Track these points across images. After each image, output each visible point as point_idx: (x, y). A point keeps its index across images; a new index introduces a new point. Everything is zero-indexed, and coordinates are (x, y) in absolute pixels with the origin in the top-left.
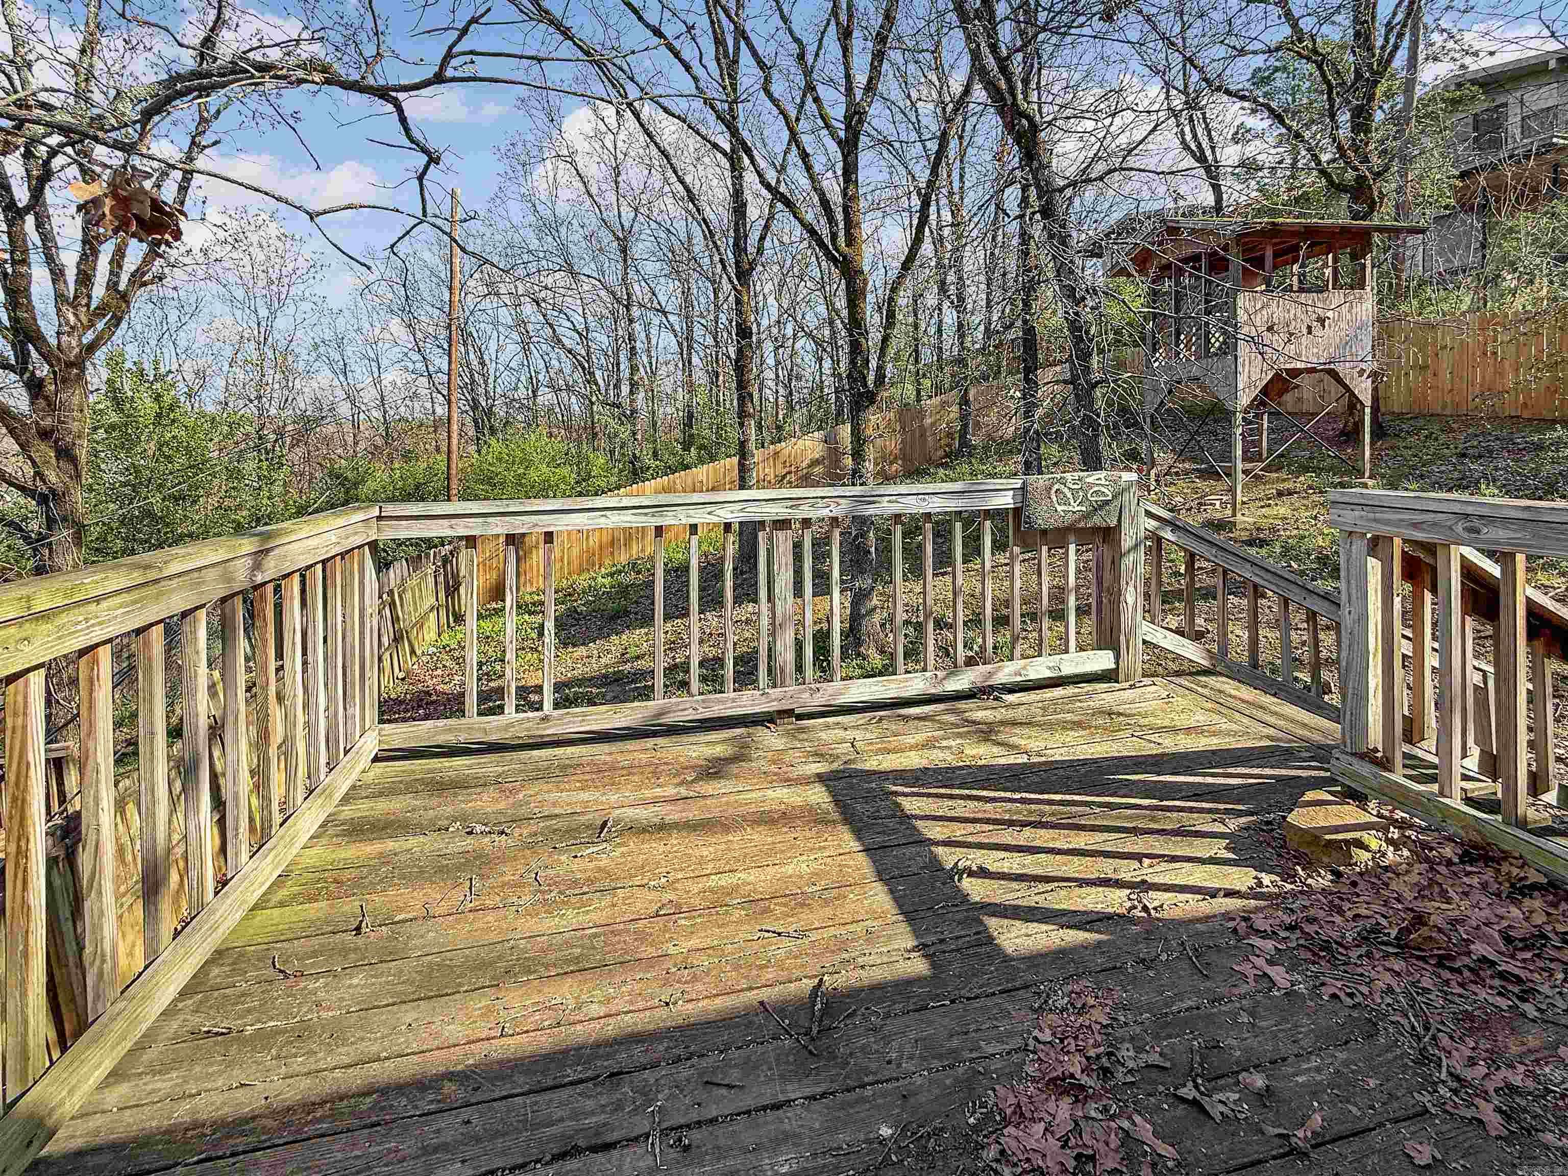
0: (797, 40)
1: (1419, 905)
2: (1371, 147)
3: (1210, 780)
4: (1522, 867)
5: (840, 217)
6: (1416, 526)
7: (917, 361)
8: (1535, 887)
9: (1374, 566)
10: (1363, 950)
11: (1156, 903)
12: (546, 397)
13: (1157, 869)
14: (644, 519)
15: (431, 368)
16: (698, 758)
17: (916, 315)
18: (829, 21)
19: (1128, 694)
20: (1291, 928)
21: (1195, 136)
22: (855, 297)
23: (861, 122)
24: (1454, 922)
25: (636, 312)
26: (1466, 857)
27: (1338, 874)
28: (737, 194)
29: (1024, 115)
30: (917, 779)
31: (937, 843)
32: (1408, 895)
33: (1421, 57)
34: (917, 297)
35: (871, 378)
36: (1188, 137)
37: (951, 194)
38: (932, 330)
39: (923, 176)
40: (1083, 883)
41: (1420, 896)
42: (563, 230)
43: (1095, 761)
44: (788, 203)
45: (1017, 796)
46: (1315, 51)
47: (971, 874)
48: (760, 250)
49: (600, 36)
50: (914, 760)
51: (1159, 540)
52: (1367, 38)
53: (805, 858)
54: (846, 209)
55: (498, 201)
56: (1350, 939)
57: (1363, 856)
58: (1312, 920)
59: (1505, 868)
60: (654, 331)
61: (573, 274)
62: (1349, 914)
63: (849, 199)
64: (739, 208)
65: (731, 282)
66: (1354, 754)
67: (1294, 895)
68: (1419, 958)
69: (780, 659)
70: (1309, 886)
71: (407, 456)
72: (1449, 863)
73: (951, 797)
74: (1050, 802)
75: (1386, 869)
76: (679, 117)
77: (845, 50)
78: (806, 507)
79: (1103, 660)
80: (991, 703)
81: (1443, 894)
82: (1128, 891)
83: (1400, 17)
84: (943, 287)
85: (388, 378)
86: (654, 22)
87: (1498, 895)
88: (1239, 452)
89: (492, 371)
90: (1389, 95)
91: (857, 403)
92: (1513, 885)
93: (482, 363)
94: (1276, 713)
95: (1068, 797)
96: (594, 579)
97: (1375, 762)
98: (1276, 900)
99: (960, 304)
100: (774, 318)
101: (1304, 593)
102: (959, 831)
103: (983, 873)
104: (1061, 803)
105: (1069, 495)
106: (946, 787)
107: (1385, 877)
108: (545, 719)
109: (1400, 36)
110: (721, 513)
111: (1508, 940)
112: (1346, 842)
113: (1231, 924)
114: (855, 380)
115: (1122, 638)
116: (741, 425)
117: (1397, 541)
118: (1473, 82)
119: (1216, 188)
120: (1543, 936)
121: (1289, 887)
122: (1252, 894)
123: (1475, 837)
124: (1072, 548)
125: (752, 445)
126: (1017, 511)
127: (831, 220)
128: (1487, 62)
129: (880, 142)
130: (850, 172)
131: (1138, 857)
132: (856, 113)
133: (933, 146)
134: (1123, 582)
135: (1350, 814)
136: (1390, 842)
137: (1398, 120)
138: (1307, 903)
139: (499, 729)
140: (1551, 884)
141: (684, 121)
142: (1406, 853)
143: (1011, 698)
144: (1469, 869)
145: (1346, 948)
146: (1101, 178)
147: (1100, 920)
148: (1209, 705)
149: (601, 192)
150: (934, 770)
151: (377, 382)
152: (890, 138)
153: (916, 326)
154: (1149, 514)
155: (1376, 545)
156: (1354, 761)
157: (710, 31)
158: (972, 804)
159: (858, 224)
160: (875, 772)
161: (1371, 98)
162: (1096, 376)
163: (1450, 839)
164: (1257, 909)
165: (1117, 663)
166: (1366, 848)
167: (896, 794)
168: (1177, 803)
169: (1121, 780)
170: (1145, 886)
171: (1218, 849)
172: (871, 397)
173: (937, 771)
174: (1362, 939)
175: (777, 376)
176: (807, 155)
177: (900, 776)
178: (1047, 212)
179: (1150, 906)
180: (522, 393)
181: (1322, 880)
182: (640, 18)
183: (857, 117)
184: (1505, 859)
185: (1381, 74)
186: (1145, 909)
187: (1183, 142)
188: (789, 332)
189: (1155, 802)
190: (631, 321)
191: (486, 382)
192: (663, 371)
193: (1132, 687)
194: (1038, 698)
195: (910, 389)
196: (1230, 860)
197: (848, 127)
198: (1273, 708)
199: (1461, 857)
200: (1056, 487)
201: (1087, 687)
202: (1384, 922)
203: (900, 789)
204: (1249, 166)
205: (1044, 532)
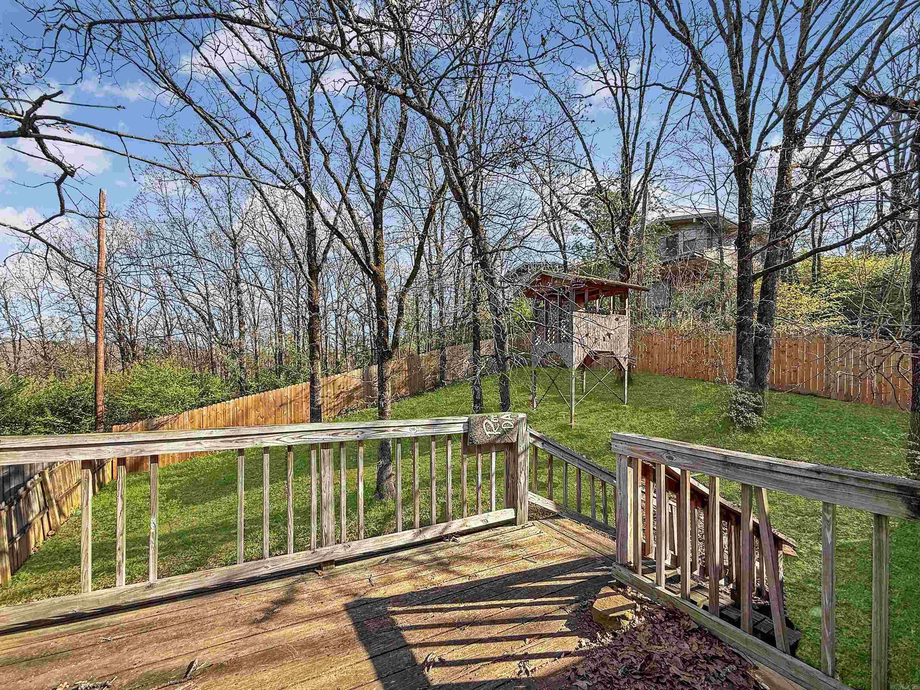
0: (347, 140)
1: (648, 648)
2: (629, 247)
3: (558, 583)
4: (688, 621)
5: (371, 249)
6: (648, 454)
7: (418, 331)
8: (693, 631)
9: (630, 471)
10: (626, 680)
11: (532, 667)
12: (178, 335)
13: (533, 644)
14: (229, 444)
15: (84, 309)
16: (267, 602)
17: (417, 305)
18: (366, 133)
19: (521, 532)
20: (594, 671)
21: (555, 229)
22: (381, 295)
23: (384, 194)
24: (663, 656)
25: (243, 286)
26: (667, 618)
27: (615, 634)
28: (310, 223)
29: (471, 210)
30: (407, 600)
31: (416, 646)
32: (644, 643)
33: (647, 208)
34: (418, 296)
35: (390, 341)
36: (552, 229)
37: (436, 241)
38: (426, 315)
39: (421, 229)
40: (495, 660)
41: (650, 643)
42: (190, 228)
43: (503, 577)
44: (340, 236)
45: (462, 605)
46: (606, 198)
47: (435, 665)
48: (324, 259)
49: (214, 108)
50: (406, 587)
51: (536, 448)
52: (627, 196)
53: (333, 669)
54: (375, 244)
55: (140, 202)
56: (620, 674)
57: (626, 623)
58: (603, 665)
59: (682, 622)
60: (256, 299)
61: (198, 258)
62: (620, 659)
63: (377, 239)
64: (311, 233)
65: (306, 277)
66: (621, 565)
67: (596, 649)
68: (649, 680)
69: (325, 530)
70: (602, 643)
71: (61, 374)
72: (661, 622)
73: (426, 611)
74: (480, 607)
75: (635, 629)
76: (270, 170)
77: (376, 152)
78: (342, 435)
79: (509, 514)
80: (451, 543)
81: (659, 640)
82: (518, 662)
83: (640, 188)
84: (432, 292)
85: (45, 315)
86: (252, 108)
87: (679, 637)
88: (573, 391)
89: (135, 316)
90: (635, 223)
91: (381, 357)
92: (685, 631)
93: (128, 310)
94: (588, 538)
95: (490, 603)
96: (211, 458)
97: (630, 569)
98: (587, 654)
99: (441, 303)
100: (335, 298)
101: (600, 473)
102: (429, 635)
103: (442, 663)
104: (487, 607)
105: (492, 426)
106: (422, 604)
107: (634, 634)
108: (151, 586)
109: (640, 198)
110: (285, 439)
111: (684, 661)
112: (618, 617)
113: (568, 674)
114: (380, 345)
115: (519, 501)
116: (312, 364)
117: (640, 461)
118: (667, 223)
119: (565, 257)
120: (698, 657)
121: (594, 645)
122: (577, 653)
123: (670, 606)
124: (494, 454)
125: (318, 376)
126: (466, 435)
127: (366, 249)
128: (672, 215)
129: (398, 205)
130: (377, 222)
131: (522, 638)
132: (381, 189)
133: (426, 212)
134: (519, 472)
135: (620, 600)
136: (637, 613)
137: (639, 235)
138: (602, 654)
139: (111, 598)
140: (700, 628)
141: (275, 173)
142: (643, 619)
143: (462, 539)
144: (668, 624)
145: (618, 680)
146: (510, 250)
147: (503, 684)
148: (559, 536)
149: (219, 208)
150: (417, 593)
151: (37, 318)
152: (403, 204)
153: (417, 311)
154: (531, 435)
155: (631, 461)
156: (622, 569)
157: (292, 121)
158: (437, 615)
159: (382, 253)
160: (382, 599)
161: (628, 224)
162: (507, 354)
163: (661, 608)
164: (579, 663)
165: (516, 515)
166: (627, 619)
167: (394, 613)
168: (544, 599)
169: (516, 588)
170: (527, 657)
171: (561, 626)
172: (389, 355)
173: (419, 593)
174: (625, 674)
175: (337, 332)
176: (352, 209)
177: (397, 600)
178: (484, 264)
179: (529, 669)
180: (159, 333)
181: (608, 640)
182: (241, 104)
183: (382, 192)
184: (682, 617)
185: (632, 214)
186: (527, 672)
187: (551, 232)
188: (345, 307)
189: (532, 600)
190: (239, 293)
191: (131, 323)
192: (263, 325)
193: (523, 528)
194: (476, 538)
195: (414, 346)
196: (568, 632)
197: (377, 196)
198: (587, 535)
199: (665, 618)
200: (486, 421)
201: (501, 529)
202: (634, 660)
203: (396, 609)
204: (578, 247)
205: (479, 446)
